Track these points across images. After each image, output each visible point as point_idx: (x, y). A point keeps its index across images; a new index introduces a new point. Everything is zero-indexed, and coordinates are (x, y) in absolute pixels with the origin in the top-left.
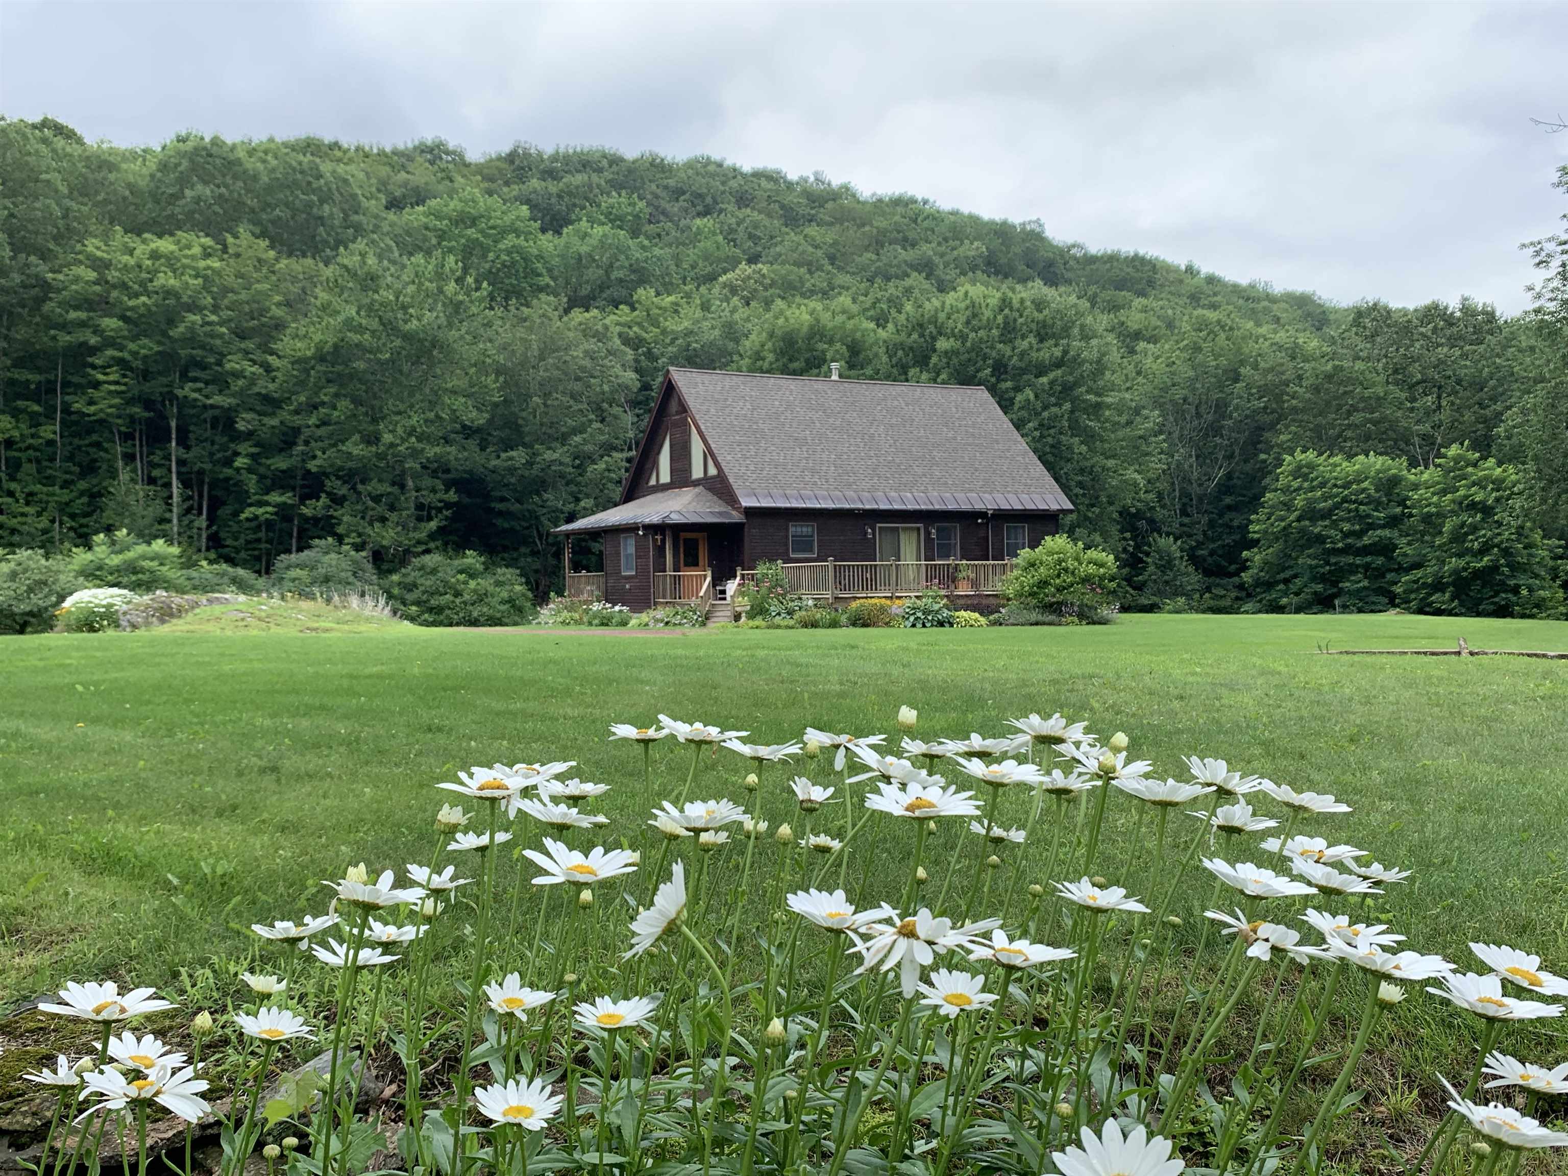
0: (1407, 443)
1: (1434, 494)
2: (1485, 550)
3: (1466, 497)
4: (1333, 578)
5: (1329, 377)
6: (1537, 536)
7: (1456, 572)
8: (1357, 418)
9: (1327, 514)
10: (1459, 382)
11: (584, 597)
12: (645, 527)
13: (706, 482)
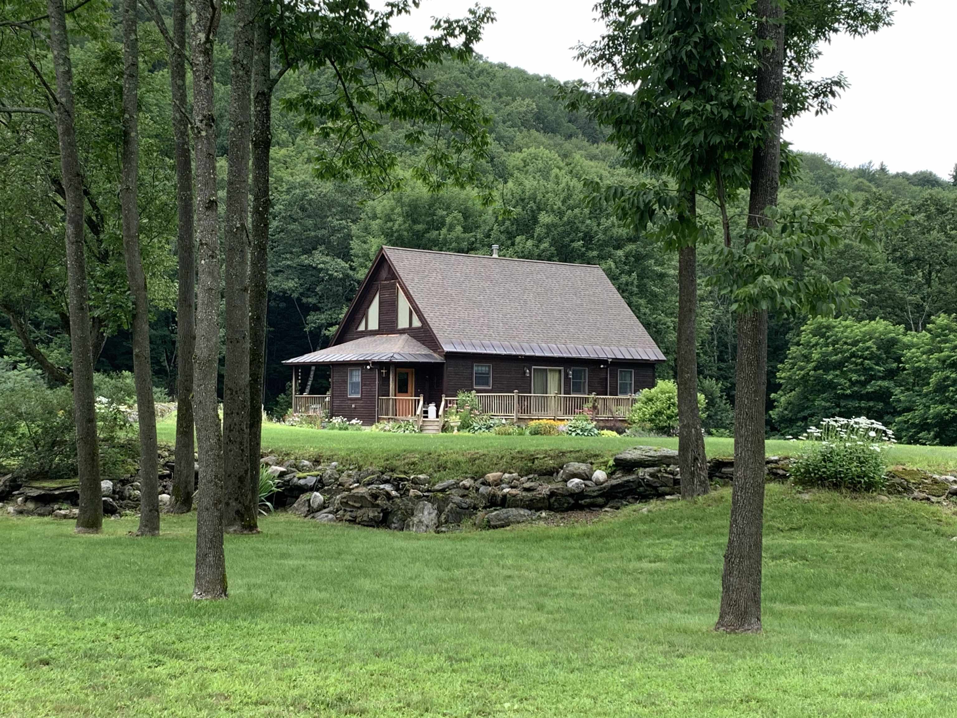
0: (901, 310)
1: (923, 353)
3: (949, 357)
11: (311, 413)
12: (374, 363)
13: (411, 331)
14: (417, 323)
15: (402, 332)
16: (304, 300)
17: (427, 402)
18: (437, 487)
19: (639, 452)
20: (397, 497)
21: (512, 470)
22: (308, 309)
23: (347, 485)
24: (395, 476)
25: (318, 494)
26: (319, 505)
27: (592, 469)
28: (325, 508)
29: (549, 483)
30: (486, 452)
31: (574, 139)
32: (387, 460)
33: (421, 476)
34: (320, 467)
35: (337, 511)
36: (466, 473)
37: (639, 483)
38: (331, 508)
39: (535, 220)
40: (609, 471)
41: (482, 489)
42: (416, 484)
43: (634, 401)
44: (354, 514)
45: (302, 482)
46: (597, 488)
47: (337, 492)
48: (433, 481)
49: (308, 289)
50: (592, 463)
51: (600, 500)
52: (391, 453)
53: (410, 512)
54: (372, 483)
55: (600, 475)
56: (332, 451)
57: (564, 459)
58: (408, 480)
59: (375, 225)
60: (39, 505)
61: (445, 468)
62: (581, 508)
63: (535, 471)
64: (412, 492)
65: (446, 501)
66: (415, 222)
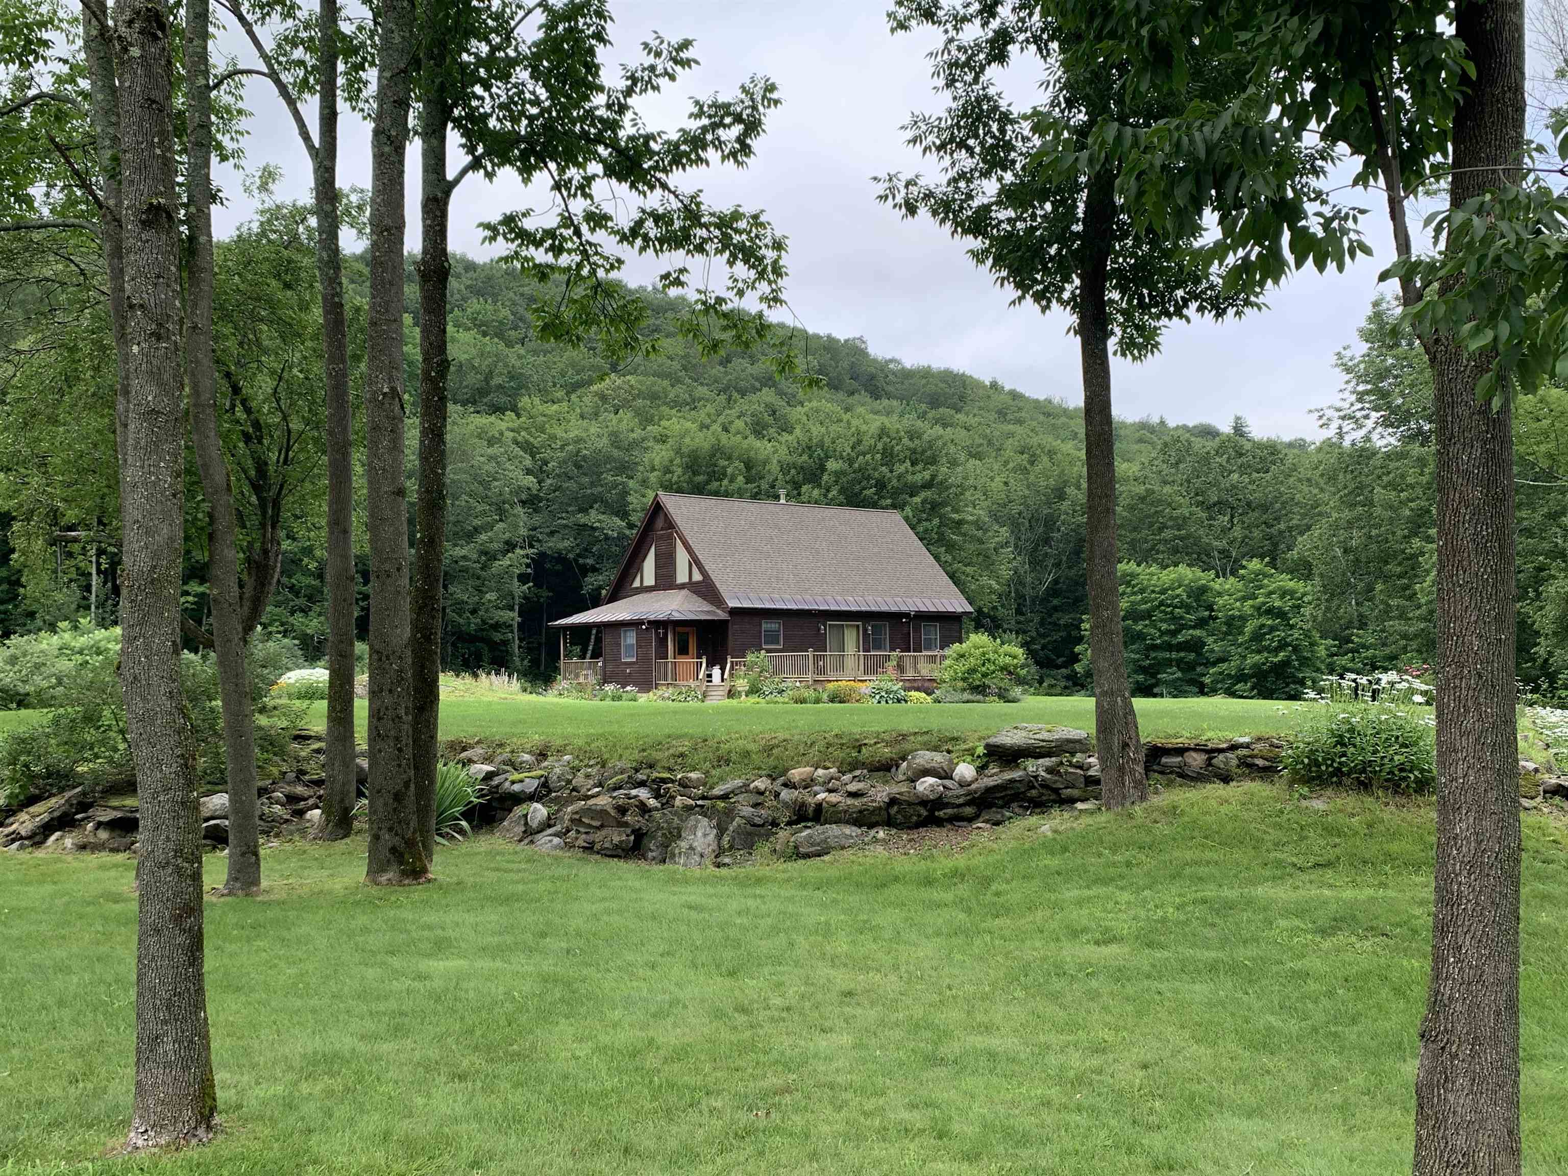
0: (1208, 555)
1: (1237, 600)
2: (1282, 645)
3: (1264, 604)
4: (1151, 671)
5: (1142, 499)
6: (1316, 635)
7: (1255, 666)
8: (1167, 534)
9: (1148, 615)
10: (1249, 504)
11: (581, 680)
12: (650, 622)
13: (691, 586)
14: (697, 577)
15: (682, 587)
16: (581, 561)
17: (710, 665)
18: (717, 791)
19: (1024, 734)
20: (656, 809)
21: (828, 764)
22: (585, 570)
23: (583, 791)
24: (655, 775)
25: (538, 806)
26: (540, 823)
27: (951, 761)
28: (550, 826)
29: (886, 782)
30: (788, 737)
31: (856, 396)
32: (644, 750)
33: (693, 775)
34: (546, 764)
35: (568, 831)
36: (759, 768)
37: (1031, 782)
38: (558, 828)
39: (823, 468)
40: (977, 764)
41: (785, 794)
42: (685, 786)
43: (944, 658)
44: (590, 838)
45: (516, 787)
46: (962, 791)
47: (569, 801)
48: (711, 781)
49: (586, 550)
50: (949, 752)
51: (969, 811)
52: (649, 741)
53: (675, 832)
54: (620, 788)
55: (965, 770)
56: (566, 738)
57: (907, 746)
58: (673, 781)
59: (653, 477)
60: (118, 832)
61: (728, 762)
62: (939, 823)
63: (863, 765)
64: (679, 801)
65: (729, 814)
66: (695, 473)
